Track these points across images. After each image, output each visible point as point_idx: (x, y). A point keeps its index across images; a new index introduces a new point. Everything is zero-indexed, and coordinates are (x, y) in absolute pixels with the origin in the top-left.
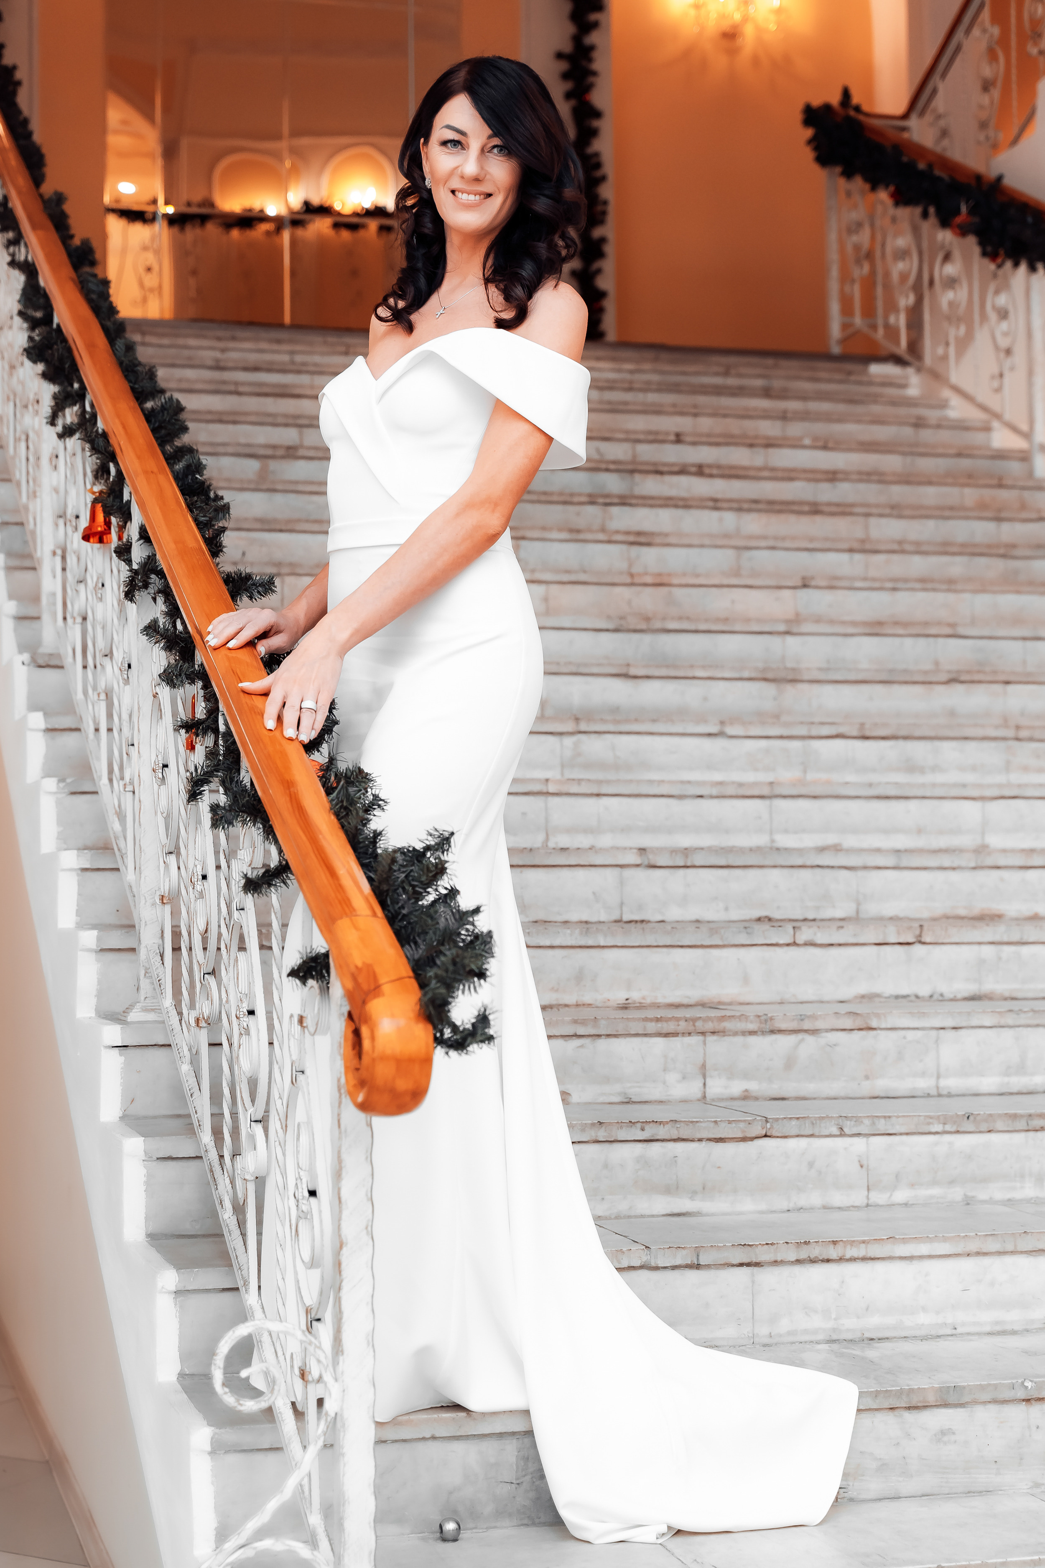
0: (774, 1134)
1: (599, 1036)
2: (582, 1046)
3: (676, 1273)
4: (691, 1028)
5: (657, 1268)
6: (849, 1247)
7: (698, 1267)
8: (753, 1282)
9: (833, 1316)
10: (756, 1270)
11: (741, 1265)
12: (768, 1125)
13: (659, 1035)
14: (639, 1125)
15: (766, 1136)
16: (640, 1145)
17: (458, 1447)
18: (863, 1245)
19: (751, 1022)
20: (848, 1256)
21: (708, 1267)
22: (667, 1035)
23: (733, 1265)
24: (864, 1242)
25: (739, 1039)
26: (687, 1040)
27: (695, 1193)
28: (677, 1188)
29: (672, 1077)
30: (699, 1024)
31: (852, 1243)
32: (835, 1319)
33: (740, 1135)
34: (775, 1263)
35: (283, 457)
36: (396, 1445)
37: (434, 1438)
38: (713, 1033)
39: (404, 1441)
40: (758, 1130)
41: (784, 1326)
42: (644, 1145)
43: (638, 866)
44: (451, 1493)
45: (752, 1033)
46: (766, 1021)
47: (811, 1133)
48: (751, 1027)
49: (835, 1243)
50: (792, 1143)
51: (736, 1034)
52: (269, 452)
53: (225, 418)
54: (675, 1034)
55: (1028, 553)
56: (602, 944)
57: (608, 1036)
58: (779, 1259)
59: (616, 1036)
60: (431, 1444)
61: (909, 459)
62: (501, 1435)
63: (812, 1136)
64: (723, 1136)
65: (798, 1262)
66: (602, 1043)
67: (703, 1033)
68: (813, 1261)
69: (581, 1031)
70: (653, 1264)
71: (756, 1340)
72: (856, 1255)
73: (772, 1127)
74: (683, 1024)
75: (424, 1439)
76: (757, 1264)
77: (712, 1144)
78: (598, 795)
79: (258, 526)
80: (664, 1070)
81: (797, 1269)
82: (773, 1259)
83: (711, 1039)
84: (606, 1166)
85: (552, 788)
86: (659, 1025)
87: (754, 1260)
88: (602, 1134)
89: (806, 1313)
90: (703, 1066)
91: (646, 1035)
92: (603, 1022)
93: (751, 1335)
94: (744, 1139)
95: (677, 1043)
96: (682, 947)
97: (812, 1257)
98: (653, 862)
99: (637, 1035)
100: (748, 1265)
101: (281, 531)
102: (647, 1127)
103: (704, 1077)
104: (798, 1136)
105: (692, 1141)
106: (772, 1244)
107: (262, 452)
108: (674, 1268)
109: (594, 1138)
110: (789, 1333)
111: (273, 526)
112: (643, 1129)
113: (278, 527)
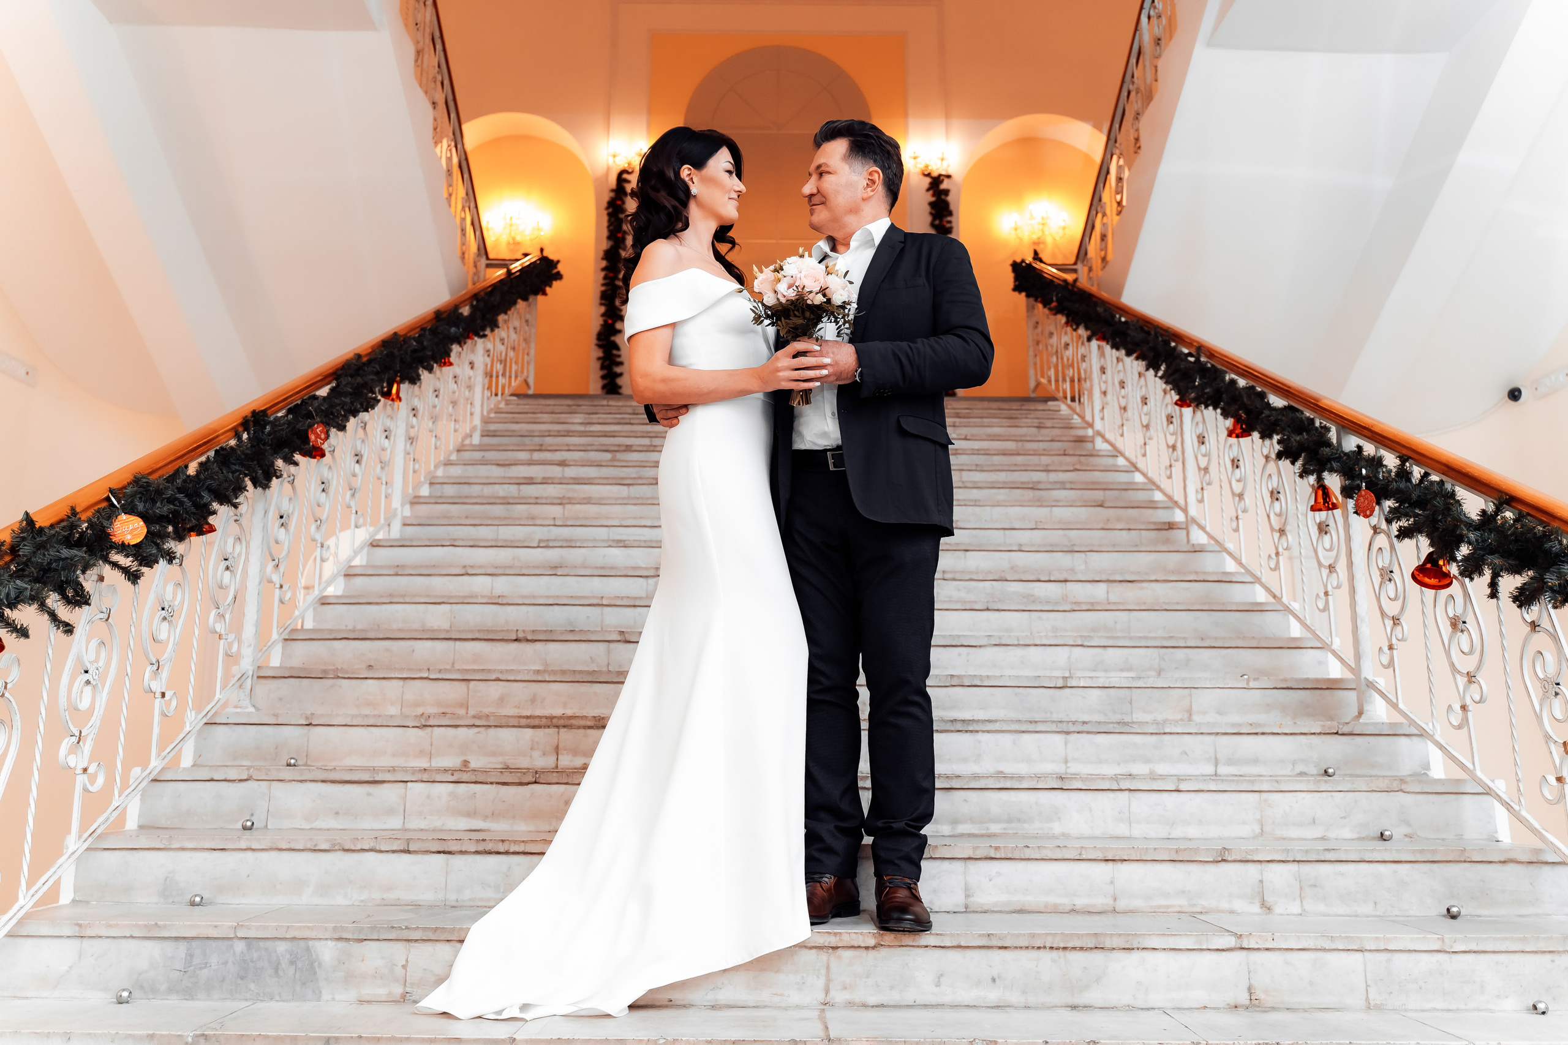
0: (541, 781)
1: (490, 726)
2: (479, 733)
3: (395, 855)
4: (549, 723)
5: (381, 852)
6: (513, 844)
7: (408, 852)
8: (447, 864)
9: (502, 890)
10: (450, 856)
11: (439, 852)
12: (537, 776)
13: (528, 726)
14: (450, 772)
15: (536, 782)
16: (452, 785)
17: (149, 944)
18: (523, 844)
19: (589, 721)
20: (511, 851)
21: (416, 852)
22: (534, 727)
23: (434, 852)
24: (523, 842)
25: (582, 731)
26: (547, 730)
27: (487, 817)
28: (475, 813)
29: (536, 754)
30: (555, 721)
31: (515, 842)
32: (503, 892)
33: (518, 781)
34: (461, 852)
35: (624, 451)
36: (109, 940)
37: (132, 937)
38: (564, 727)
39: (114, 937)
40: (530, 778)
41: (467, 895)
42: (455, 785)
43: (619, 641)
44: (140, 974)
45: (590, 727)
46: (599, 720)
47: (566, 781)
48: (589, 723)
49: (503, 841)
50: (554, 788)
51: (579, 727)
52: (616, 448)
53: (608, 434)
54: (539, 727)
55: (1049, 486)
56: (547, 679)
57: (496, 726)
58: (464, 850)
59: (500, 727)
60: (131, 941)
61: (1020, 444)
62: (177, 938)
63: (567, 784)
64: (506, 781)
65: (477, 852)
66: (492, 731)
67: (557, 727)
68: (490, 853)
69: (478, 723)
70: (378, 848)
71: (447, 903)
72: (517, 850)
73: (540, 777)
74: (544, 720)
75: (125, 937)
76: (450, 853)
77: (500, 786)
78: (634, 606)
79: (572, 481)
80: (531, 749)
81: (478, 857)
82: (459, 850)
83: (562, 730)
84: (428, 797)
85: (605, 602)
86: (529, 721)
87: (447, 850)
88: (425, 777)
89: (483, 887)
90: (557, 747)
91: (520, 727)
92: (492, 718)
93: (444, 899)
94: (521, 784)
95: (540, 732)
96: (600, 682)
97: (487, 849)
98: (628, 639)
99: (514, 726)
100: (444, 852)
101: (585, 484)
102: (455, 773)
103: (558, 755)
104: (557, 783)
105: (487, 783)
106: (460, 840)
107: (612, 448)
108: (394, 852)
109: (420, 779)
110: (471, 900)
111: (580, 482)
112: (453, 775)
113: (583, 482)
